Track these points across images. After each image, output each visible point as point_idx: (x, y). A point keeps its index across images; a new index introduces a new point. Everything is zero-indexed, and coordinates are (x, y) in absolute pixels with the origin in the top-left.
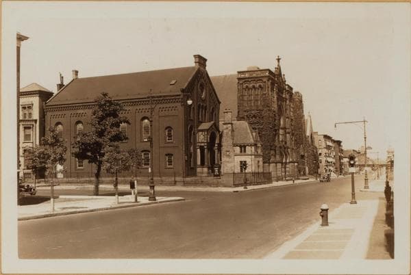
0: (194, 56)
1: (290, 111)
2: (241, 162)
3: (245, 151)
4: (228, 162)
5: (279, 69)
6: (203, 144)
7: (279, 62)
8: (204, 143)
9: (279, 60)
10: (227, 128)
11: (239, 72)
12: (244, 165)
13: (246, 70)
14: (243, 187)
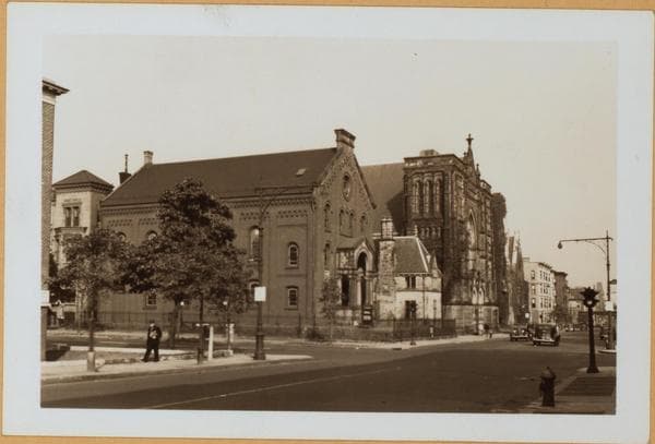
0: (337, 131)
1: (486, 221)
2: (407, 302)
3: (414, 284)
4: (387, 301)
5: (469, 154)
6: (346, 272)
7: (470, 143)
8: (348, 269)
9: (470, 140)
10: (386, 248)
11: (407, 160)
12: (411, 306)
13: (418, 155)
14: (408, 343)
